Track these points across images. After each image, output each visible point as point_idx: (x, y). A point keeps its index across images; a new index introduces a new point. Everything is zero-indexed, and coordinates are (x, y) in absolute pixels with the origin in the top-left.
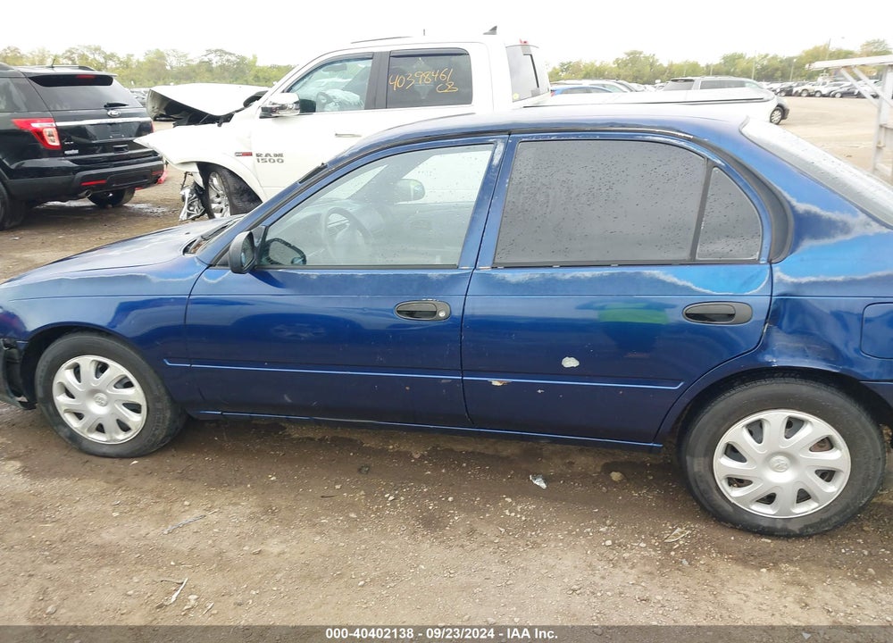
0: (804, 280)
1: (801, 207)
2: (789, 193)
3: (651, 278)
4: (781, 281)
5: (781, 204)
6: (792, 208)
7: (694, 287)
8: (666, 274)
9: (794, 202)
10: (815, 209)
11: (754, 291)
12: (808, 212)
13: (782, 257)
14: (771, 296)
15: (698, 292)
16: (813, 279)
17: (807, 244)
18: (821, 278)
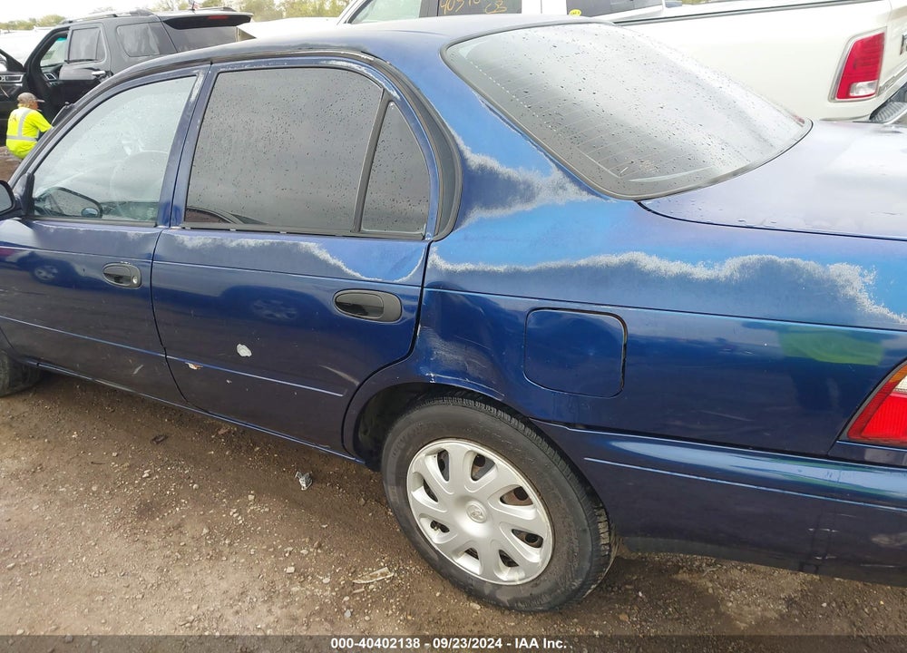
0: (460, 267)
1: (475, 159)
2: (463, 139)
3: (307, 252)
4: (435, 266)
5: (451, 156)
6: (464, 160)
7: (344, 268)
8: (320, 248)
9: (468, 154)
10: (493, 163)
11: (404, 279)
12: (482, 168)
13: (445, 232)
14: (422, 287)
15: (347, 274)
16: (470, 267)
17: (477, 215)
18: (481, 266)
